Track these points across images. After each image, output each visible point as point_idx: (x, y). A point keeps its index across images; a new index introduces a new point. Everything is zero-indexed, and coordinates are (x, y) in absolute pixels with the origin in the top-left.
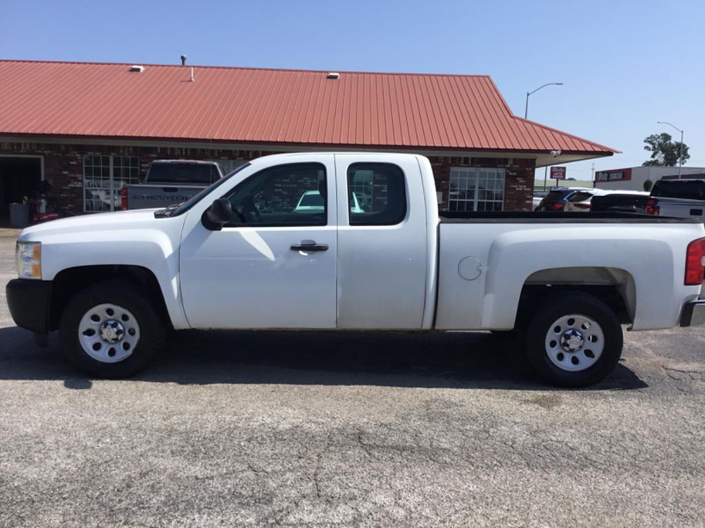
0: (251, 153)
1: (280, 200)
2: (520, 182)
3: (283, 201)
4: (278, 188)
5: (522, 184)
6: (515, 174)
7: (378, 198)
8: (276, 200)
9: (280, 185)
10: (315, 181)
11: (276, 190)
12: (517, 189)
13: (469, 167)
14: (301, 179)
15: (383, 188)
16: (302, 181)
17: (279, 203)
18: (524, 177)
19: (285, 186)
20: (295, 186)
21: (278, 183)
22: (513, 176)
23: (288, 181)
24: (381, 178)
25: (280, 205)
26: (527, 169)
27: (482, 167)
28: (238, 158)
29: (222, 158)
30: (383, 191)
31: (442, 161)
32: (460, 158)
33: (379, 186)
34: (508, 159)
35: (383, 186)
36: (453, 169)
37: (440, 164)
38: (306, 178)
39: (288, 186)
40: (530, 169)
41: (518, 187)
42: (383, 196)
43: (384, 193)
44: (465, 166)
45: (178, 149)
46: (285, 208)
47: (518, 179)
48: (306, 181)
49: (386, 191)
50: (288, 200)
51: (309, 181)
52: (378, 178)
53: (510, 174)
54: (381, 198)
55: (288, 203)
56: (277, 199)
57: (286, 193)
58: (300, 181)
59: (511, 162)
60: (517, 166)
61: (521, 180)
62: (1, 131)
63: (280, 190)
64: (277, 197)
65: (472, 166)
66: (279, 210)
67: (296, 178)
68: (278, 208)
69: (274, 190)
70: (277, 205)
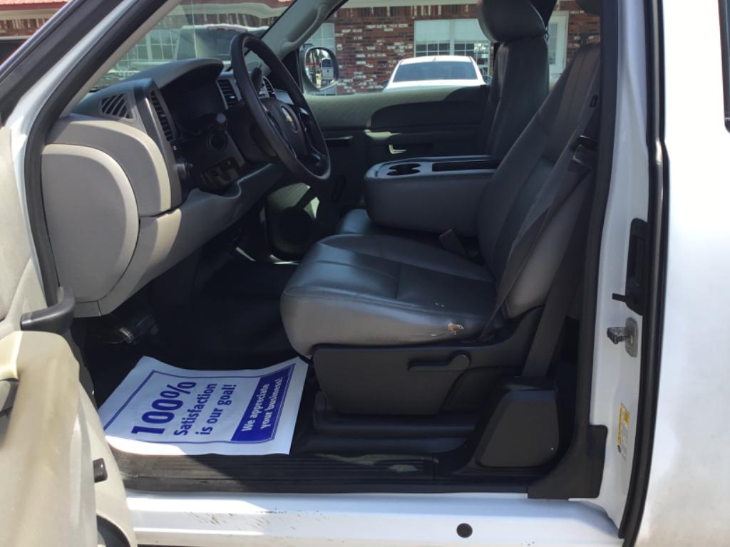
1: (364, 77)
3: (368, 78)
4: (360, 59)
9: (363, 56)
10: (410, 47)
11: (359, 63)
14: (391, 44)
16: (393, 48)
17: (362, 80)
19: (369, 55)
20: (384, 55)
21: (360, 52)
23: (374, 48)
25: (365, 84)
38: (396, 44)
39: (374, 55)
45: (230, 14)
46: (372, 87)
48: (397, 47)
50: (375, 76)
51: (402, 47)
55: (375, 80)
56: (359, 75)
57: (371, 66)
58: (389, 48)
62: (2, 3)
63: (364, 63)
64: (360, 73)
66: (363, 91)
67: (385, 44)
68: (362, 88)
69: (355, 63)
70: (360, 84)
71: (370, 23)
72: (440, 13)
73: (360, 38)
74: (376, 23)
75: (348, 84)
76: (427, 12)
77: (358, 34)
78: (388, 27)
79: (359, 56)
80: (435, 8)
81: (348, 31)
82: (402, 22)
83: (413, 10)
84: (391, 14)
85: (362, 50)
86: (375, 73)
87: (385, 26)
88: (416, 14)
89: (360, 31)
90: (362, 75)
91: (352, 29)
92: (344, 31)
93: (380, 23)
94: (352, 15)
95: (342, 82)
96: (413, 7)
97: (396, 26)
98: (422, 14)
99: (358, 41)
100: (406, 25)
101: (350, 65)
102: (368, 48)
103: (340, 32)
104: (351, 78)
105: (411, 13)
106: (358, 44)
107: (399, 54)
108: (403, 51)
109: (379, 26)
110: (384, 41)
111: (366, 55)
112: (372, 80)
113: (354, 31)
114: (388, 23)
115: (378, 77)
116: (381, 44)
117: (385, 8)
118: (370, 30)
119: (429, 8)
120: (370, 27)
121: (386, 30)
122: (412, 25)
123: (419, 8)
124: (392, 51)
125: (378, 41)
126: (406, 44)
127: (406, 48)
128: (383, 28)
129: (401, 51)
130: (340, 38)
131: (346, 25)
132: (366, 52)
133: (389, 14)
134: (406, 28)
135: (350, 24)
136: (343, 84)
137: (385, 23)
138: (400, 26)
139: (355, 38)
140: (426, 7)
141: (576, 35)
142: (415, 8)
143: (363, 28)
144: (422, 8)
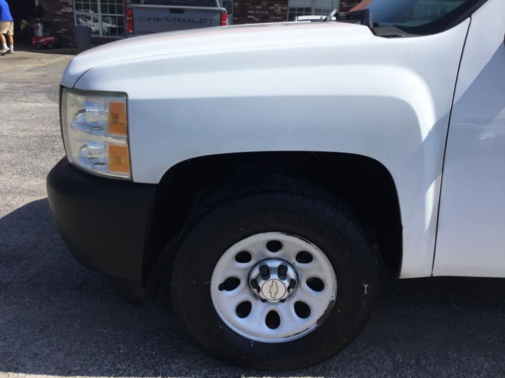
4: (251, 14)
10: (285, 8)
11: (249, 17)
14: (272, 5)
16: (274, 8)
21: (251, 10)
23: (260, 7)
38: (275, 5)
48: (276, 8)
51: (280, 8)
52: (344, 6)
58: (271, 8)
63: (253, 17)
67: (268, 5)
79: (250, 12)
85: (252, 8)
101: (243, 18)
102: (256, 7)
106: (250, 4)
107: (277, 13)
108: (280, 11)
111: (255, 12)
116: (265, 5)
124: (273, 10)
126: (282, 6)
127: (282, 8)
132: (255, 10)
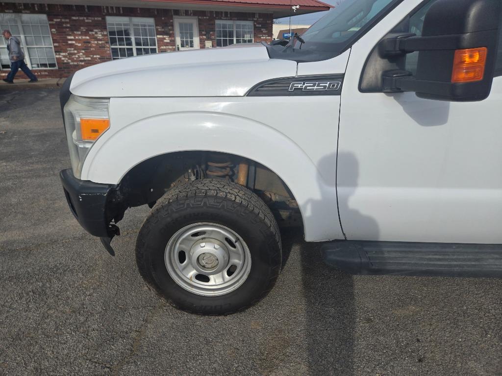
0: (36, 5)
1: (76, 52)
2: (264, 32)
3: (79, 53)
5: (265, 34)
6: (260, 26)
7: (162, 47)
8: (72, 52)
9: (72, 37)
12: (262, 38)
13: (228, 20)
15: (165, 39)
17: (75, 54)
18: (266, 28)
19: (77, 37)
20: (88, 38)
22: (259, 27)
24: (163, 30)
25: (77, 57)
26: (268, 22)
27: (237, 20)
28: (23, 12)
29: (6, 11)
30: (165, 41)
31: (209, 15)
32: (222, 12)
33: (161, 36)
34: (255, 13)
35: (164, 37)
36: (217, 22)
37: (208, 18)
39: (80, 37)
40: (270, 22)
41: (263, 36)
42: (166, 46)
43: (167, 43)
44: (226, 19)
46: (82, 59)
47: (262, 30)
49: (168, 41)
50: (83, 51)
53: (257, 26)
54: (165, 47)
56: (72, 50)
57: (80, 45)
59: (257, 16)
60: (262, 19)
61: (264, 31)
64: (73, 49)
65: (231, 19)
66: (75, 61)
68: (75, 59)
69: (67, 42)
70: (73, 56)
71: (74, 16)
72: (121, 12)
73: (69, 25)
74: (78, 16)
75: (64, 56)
76: (113, 11)
77: (66, 23)
78: (87, 19)
80: (118, 8)
81: (59, 20)
82: (97, 17)
83: (104, 9)
84: (89, 11)
86: (83, 49)
87: (85, 18)
88: (105, 11)
89: (68, 20)
90: (74, 50)
91: (61, 19)
92: (55, 20)
93: (81, 16)
94: (60, 10)
95: (60, 55)
96: (103, 7)
97: (93, 18)
98: (110, 12)
99: (67, 27)
100: (100, 19)
103: (53, 21)
104: (66, 52)
105: (103, 11)
109: (81, 18)
110: (86, 28)
112: (81, 54)
113: (63, 20)
114: (88, 16)
115: (85, 52)
117: (84, 6)
118: (75, 20)
119: (114, 8)
120: (74, 18)
121: (86, 21)
122: (104, 19)
123: (107, 8)
125: (82, 28)
128: (84, 19)
129: (99, 35)
130: (53, 24)
131: (57, 16)
133: (86, 10)
134: (99, 20)
135: (59, 15)
136: (61, 56)
137: (85, 16)
138: (96, 19)
139: (64, 25)
140: (112, 8)
141: (203, 31)
142: (105, 7)
143: (70, 19)
144: (109, 8)
